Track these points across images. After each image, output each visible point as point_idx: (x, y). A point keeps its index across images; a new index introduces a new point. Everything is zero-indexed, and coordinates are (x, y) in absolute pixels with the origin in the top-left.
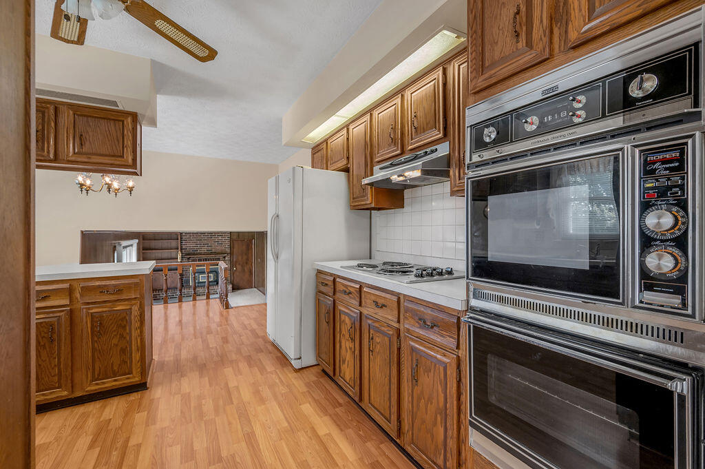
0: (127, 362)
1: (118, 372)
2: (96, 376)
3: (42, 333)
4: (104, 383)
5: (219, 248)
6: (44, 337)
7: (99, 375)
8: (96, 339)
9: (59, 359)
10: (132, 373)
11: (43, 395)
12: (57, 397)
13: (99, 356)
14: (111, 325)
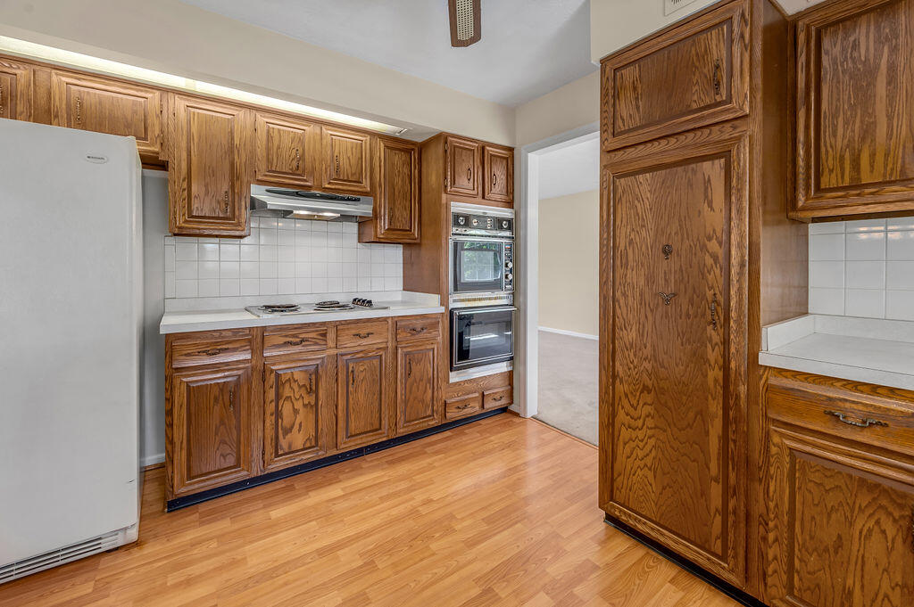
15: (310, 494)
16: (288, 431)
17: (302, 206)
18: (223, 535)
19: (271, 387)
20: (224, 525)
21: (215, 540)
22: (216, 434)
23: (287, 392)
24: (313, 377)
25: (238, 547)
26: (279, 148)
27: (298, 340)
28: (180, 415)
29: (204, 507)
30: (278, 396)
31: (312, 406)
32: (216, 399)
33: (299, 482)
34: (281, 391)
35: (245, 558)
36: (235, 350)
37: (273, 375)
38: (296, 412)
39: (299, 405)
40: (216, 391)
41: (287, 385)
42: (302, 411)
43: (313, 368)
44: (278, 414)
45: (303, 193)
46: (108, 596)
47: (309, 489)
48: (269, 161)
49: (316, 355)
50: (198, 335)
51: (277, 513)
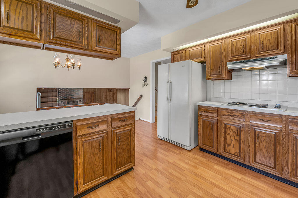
0: (129, 157)
1: (126, 162)
2: (118, 166)
3: (96, 146)
4: (121, 169)
5: (78, 96)
6: (97, 148)
7: (119, 165)
8: (118, 146)
9: (103, 160)
10: (131, 162)
11: (96, 181)
12: (103, 180)
13: (119, 155)
14: (124, 138)
15: (231, 170)
16: (229, 145)
17: (247, 66)
18: (201, 161)
19: (223, 128)
20: (204, 160)
21: (199, 161)
22: (208, 135)
23: (228, 132)
24: (239, 130)
25: (200, 166)
26: (236, 47)
27: (233, 115)
28: (200, 127)
29: (206, 154)
30: (225, 132)
31: (238, 141)
32: (208, 126)
33: (232, 165)
34: (226, 130)
35: (198, 169)
36: (213, 113)
37: (224, 124)
38: (232, 140)
39: (233, 138)
40: (208, 123)
41: (229, 129)
42: (234, 140)
43: (239, 127)
44: (225, 138)
45: (247, 61)
46: (178, 155)
47: (232, 169)
48: (232, 53)
49: (239, 122)
50: (205, 107)
51: (216, 167)
